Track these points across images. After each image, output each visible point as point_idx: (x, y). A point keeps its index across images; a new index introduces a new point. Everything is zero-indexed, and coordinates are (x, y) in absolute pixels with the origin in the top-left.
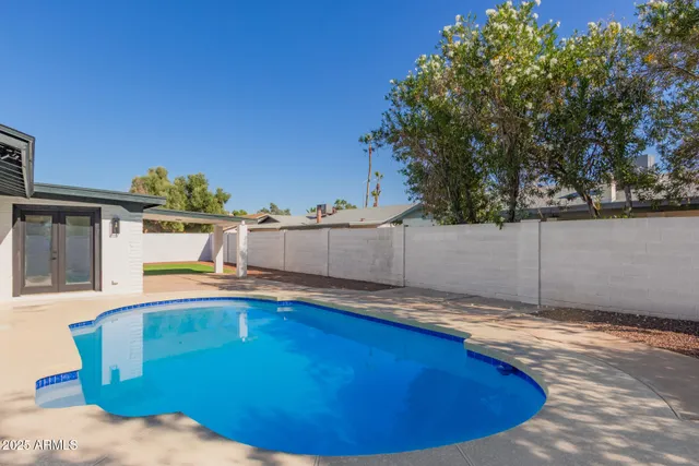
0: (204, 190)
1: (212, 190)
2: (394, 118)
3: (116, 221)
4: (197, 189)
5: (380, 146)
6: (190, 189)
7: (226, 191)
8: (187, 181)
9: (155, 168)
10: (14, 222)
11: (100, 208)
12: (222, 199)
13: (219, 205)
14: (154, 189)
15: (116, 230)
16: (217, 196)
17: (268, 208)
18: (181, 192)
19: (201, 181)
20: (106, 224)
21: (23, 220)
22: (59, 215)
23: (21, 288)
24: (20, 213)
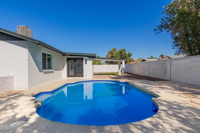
0: (125, 53)
1: (127, 53)
2: (165, 20)
3: (86, 60)
4: (123, 53)
5: (161, 31)
6: (121, 53)
7: (131, 53)
8: (121, 51)
9: (113, 48)
10: (67, 61)
11: (83, 58)
12: (130, 55)
13: (128, 57)
14: (112, 53)
15: (86, 63)
16: (128, 54)
17: (150, 57)
18: (119, 54)
19: (124, 50)
20: (84, 61)
21: (69, 61)
22: (75, 60)
23: (69, 76)
24: (68, 59)
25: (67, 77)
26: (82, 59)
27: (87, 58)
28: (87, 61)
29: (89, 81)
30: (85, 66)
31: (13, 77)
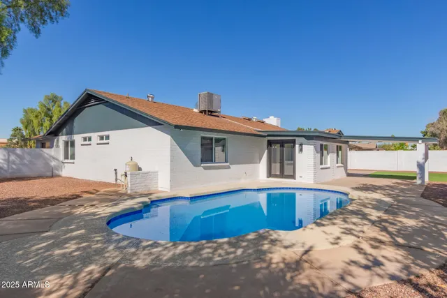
3: (301, 145)
10: (268, 147)
11: (295, 140)
15: (301, 150)
20: (297, 147)
21: (271, 146)
22: (282, 143)
23: (270, 175)
24: (270, 143)
25: (268, 177)
26: (294, 142)
27: (302, 140)
28: (303, 146)
29: (308, 189)
30: (298, 155)
31: (157, 172)
